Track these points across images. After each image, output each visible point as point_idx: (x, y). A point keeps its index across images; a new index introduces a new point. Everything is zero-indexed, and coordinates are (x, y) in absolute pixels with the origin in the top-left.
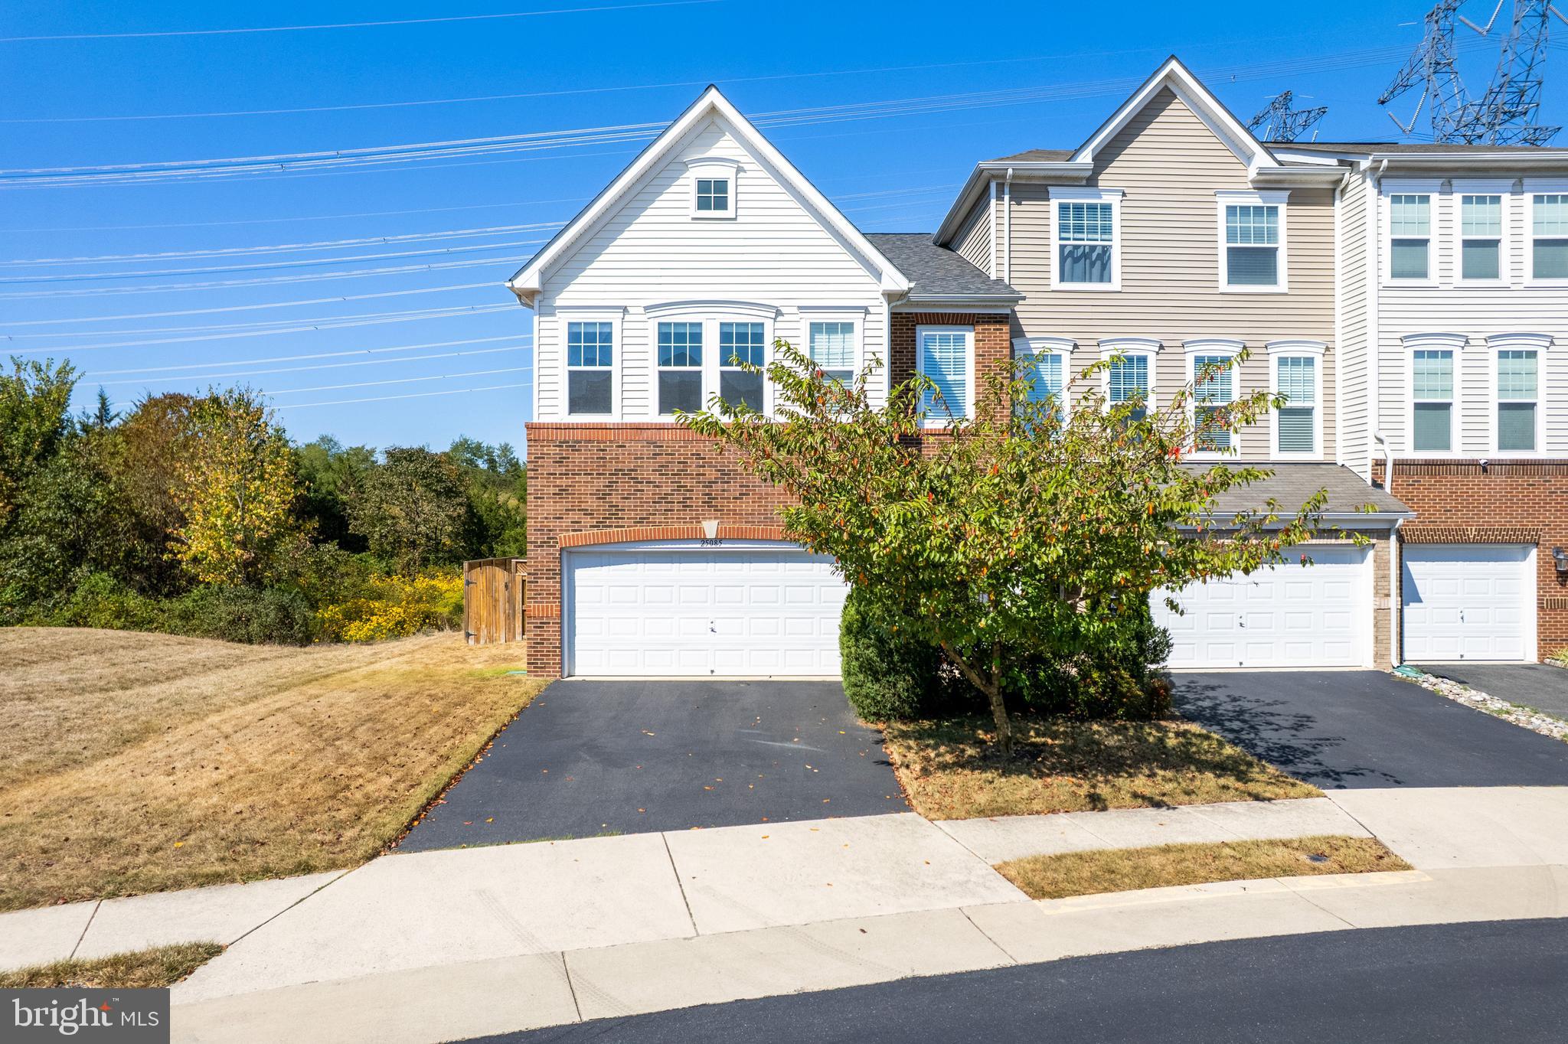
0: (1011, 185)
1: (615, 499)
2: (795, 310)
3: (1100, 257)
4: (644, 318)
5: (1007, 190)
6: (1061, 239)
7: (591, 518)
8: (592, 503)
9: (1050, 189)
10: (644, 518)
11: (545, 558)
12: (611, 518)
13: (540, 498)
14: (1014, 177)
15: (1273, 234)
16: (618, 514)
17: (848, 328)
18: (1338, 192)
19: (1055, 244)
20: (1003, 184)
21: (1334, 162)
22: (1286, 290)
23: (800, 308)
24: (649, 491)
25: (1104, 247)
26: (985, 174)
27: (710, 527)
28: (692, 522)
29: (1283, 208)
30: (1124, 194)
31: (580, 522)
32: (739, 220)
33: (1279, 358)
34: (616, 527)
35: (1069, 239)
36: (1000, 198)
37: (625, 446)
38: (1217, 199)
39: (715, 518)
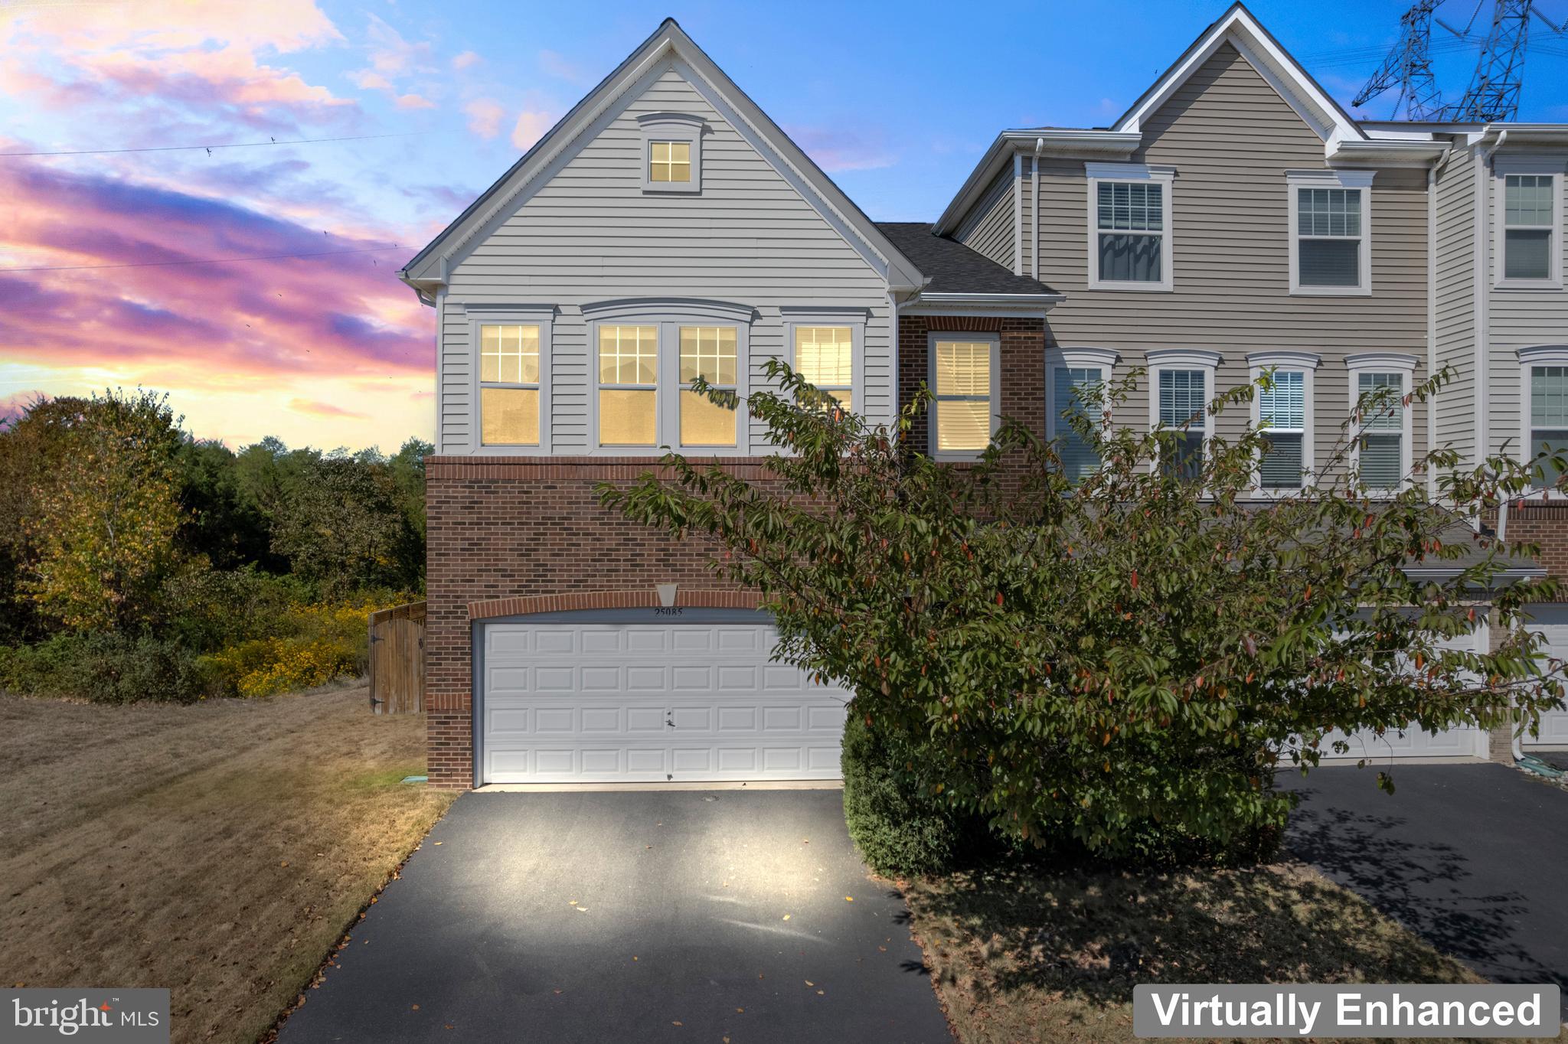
0: (1041, 159)
1: (543, 556)
2: (777, 312)
3: (1146, 250)
4: (581, 320)
5: (1035, 166)
6: (1100, 227)
7: (511, 581)
8: (511, 561)
9: (1088, 165)
10: (581, 581)
11: (451, 633)
12: (537, 581)
13: (444, 555)
14: (1044, 149)
15: (1354, 225)
16: (546, 576)
18: (1432, 176)
19: (1093, 232)
20: (1030, 159)
21: (1426, 137)
22: (1369, 293)
23: (782, 308)
24: (586, 545)
25: (1151, 237)
26: (1009, 145)
27: (667, 593)
28: (643, 586)
29: (1366, 194)
30: (1176, 174)
31: (497, 586)
32: (705, 194)
33: (1360, 375)
34: (544, 592)
35: (1109, 227)
36: (1026, 175)
37: (555, 487)
38: (1288, 181)
39: (674, 581)
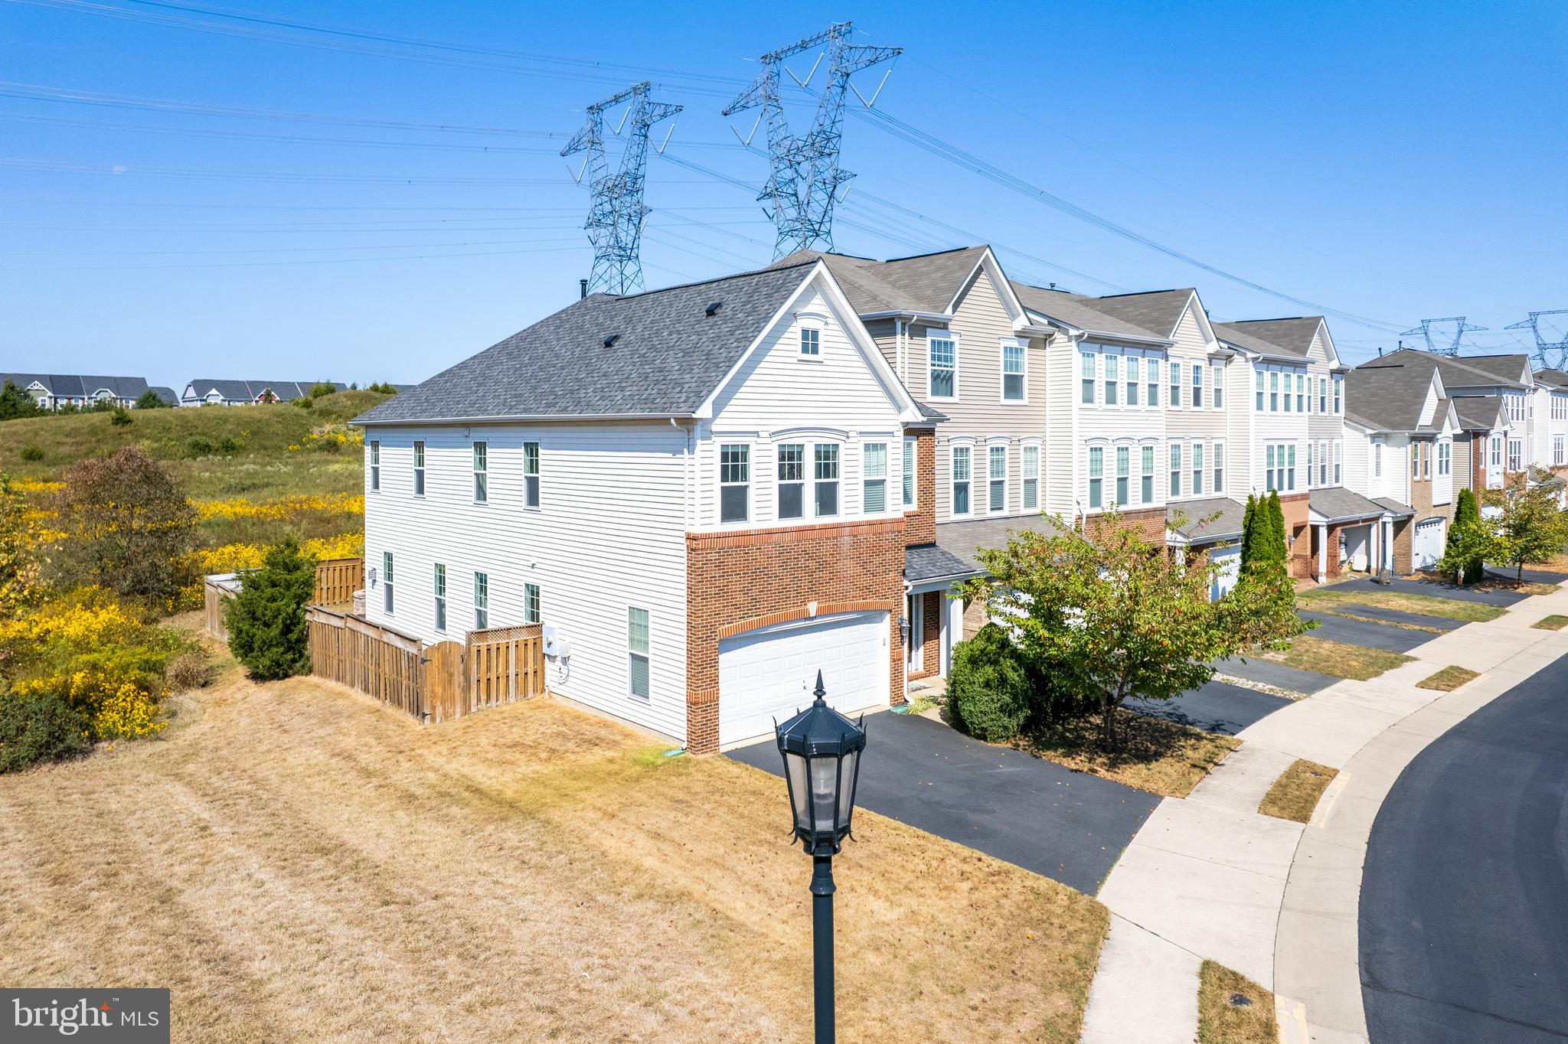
0: (912, 325)
1: (755, 592)
2: (854, 434)
3: (949, 379)
4: (769, 441)
5: (907, 328)
6: (932, 365)
7: (739, 612)
8: (740, 599)
9: (928, 330)
10: (772, 607)
11: (708, 651)
12: (752, 610)
13: (705, 600)
14: (915, 320)
15: (1022, 367)
16: (756, 606)
17: (884, 446)
18: (1048, 343)
19: (929, 368)
21: (1045, 321)
22: (1026, 403)
23: (859, 432)
24: (774, 584)
25: (951, 372)
27: (812, 608)
28: (802, 605)
29: (1026, 350)
30: (961, 335)
31: (732, 617)
32: (826, 363)
33: (1024, 448)
34: (754, 617)
35: (935, 365)
36: (903, 332)
37: (761, 550)
38: (1001, 342)
39: (815, 600)
